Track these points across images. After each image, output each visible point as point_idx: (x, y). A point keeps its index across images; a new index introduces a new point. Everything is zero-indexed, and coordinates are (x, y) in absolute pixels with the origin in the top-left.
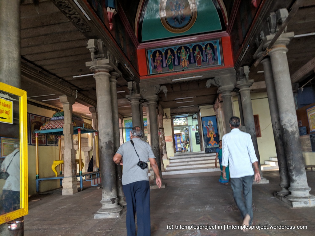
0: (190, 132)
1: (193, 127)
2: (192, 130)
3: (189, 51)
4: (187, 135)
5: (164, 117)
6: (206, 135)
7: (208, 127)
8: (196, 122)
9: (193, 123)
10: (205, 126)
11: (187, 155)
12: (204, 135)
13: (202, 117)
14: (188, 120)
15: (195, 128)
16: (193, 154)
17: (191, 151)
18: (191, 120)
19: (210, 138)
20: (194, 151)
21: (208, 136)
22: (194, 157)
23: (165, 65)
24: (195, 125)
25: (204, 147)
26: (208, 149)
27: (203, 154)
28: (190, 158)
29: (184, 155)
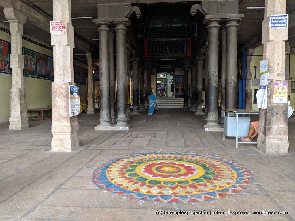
0: (168, 83)
1: (170, 80)
2: (169, 82)
3: (171, 45)
4: (165, 85)
5: (152, 73)
6: (177, 87)
7: (179, 82)
8: (172, 77)
9: (170, 78)
10: (177, 81)
11: (164, 98)
12: (175, 87)
13: (175, 75)
14: (167, 75)
15: (171, 81)
16: (167, 98)
17: (166, 96)
18: (169, 75)
19: (179, 89)
20: (168, 96)
21: (178, 88)
22: (168, 100)
23: (158, 51)
24: (171, 79)
25: (175, 94)
26: (177, 95)
27: (174, 98)
28: (166, 100)
29: (162, 98)
